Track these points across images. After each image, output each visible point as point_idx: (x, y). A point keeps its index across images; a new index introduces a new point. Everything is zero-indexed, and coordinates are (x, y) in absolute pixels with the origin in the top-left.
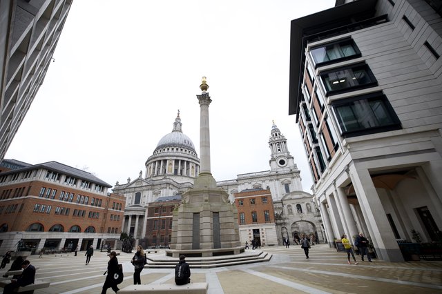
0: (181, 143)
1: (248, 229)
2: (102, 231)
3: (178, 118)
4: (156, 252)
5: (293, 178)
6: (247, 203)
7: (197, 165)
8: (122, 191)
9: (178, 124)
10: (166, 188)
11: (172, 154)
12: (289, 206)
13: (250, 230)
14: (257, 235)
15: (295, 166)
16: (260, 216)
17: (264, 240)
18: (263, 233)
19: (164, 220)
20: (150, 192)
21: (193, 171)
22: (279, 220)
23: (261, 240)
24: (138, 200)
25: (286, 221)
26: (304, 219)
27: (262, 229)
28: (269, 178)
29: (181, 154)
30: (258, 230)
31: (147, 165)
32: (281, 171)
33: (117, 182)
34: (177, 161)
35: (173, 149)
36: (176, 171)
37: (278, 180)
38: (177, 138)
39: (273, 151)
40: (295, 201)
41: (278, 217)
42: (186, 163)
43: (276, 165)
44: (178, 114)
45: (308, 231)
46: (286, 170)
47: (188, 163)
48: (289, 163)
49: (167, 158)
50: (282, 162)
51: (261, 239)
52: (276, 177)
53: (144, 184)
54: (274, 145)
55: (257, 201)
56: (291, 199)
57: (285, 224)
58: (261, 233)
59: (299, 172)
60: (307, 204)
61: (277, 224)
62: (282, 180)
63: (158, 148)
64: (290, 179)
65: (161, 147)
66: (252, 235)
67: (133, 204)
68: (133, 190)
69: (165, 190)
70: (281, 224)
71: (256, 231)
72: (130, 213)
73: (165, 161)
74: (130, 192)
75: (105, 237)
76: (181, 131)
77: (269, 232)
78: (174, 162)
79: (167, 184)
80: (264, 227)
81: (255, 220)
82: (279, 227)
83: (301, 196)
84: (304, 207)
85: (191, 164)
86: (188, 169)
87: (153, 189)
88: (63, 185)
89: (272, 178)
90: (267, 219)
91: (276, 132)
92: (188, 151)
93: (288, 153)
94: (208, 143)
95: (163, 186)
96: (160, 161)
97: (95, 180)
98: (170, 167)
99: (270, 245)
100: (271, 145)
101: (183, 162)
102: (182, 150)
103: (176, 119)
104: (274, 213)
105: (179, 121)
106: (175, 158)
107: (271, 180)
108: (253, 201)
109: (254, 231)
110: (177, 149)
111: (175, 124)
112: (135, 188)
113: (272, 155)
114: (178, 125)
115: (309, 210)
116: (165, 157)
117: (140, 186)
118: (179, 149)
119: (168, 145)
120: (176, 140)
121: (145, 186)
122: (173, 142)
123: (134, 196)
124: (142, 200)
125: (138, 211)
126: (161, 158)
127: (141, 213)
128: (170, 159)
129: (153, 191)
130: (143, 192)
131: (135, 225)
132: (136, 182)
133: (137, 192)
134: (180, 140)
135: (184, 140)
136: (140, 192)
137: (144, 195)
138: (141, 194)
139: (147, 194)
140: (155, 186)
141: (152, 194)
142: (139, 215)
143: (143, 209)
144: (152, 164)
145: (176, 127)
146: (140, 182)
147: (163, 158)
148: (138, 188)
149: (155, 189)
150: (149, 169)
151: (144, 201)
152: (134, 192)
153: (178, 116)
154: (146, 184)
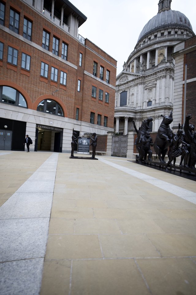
11: (162, 39)
20: (141, 87)
35: (163, 34)
53: (130, 78)
72: (117, 115)
78: (166, 49)
87: (144, 83)
95: (159, 75)
98: (161, 58)
106: (168, 44)
111: (161, 3)
116: (153, 46)
117: (125, 82)
118: (172, 33)
119: (155, 30)
120: (166, 19)
121: (133, 80)
122: (163, 24)
123: (118, 97)
124: (129, 99)
125: (126, 111)
126: (147, 48)
127: (130, 115)
128: (161, 47)
129: (145, 85)
130: (130, 89)
131: (123, 130)
132: (119, 79)
133: (122, 92)
134: (173, 18)
135: (179, 18)
136: (126, 90)
137: (131, 93)
138: (128, 92)
139: (136, 90)
140: (147, 78)
141: (142, 89)
142: (128, 116)
143: (132, 110)
144: (135, 61)
145: (162, 6)
146: (125, 77)
147: (149, 48)
148: (123, 86)
149: (147, 82)
150: (132, 69)
151: (132, 101)
152: (119, 92)
154: (134, 78)
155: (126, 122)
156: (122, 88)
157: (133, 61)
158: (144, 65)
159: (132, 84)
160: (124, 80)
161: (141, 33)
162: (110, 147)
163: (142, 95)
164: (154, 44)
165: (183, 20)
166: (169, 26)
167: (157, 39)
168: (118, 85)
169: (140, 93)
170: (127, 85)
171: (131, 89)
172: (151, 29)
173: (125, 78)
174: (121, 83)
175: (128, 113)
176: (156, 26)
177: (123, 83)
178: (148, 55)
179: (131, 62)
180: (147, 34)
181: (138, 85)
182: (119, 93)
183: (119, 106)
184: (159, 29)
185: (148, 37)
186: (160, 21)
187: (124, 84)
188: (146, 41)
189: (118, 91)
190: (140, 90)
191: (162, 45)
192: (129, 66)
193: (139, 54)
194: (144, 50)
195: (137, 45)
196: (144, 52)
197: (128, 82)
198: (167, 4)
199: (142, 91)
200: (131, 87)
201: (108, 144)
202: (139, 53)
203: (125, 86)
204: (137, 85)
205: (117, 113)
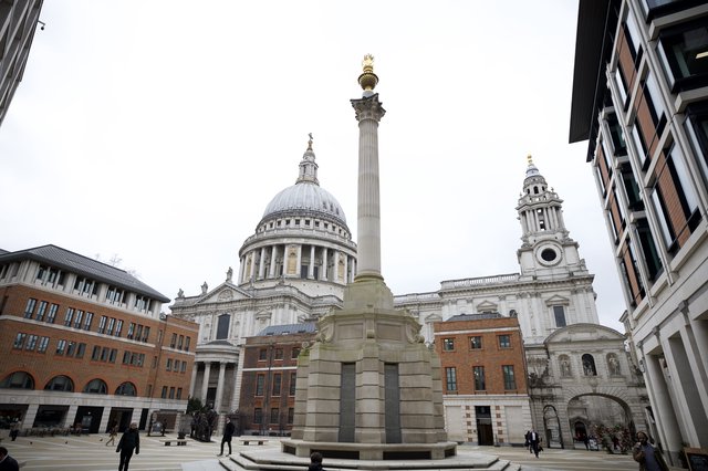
0: (315, 207)
1: (463, 404)
2: (150, 394)
3: (310, 153)
4: (261, 443)
5: (576, 292)
6: (463, 347)
7: (350, 257)
8: (191, 311)
9: (308, 165)
10: (283, 306)
11: (296, 232)
12: (563, 357)
13: (468, 408)
14: (484, 420)
15: (582, 264)
16: (493, 376)
17: (500, 432)
18: (498, 416)
19: (277, 374)
20: (250, 314)
21: (341, 270)
22: (537, 388)
23: (495, 432)
24: (223, 331)
25: (556, 392)
26: (600, 390)
27: (498, 408)
28: (516, 291)
29: (315, 233)
30: (487, 409)
31: (242, 255)
32: (545, 275)
33: (181, 292)
34: (306, 249)
35: (298, 222)
36: (305, 269)
37: (537, 295)
38: (307, 198)
39: (526, 227)
40: (578, 347)
41: (536, 382)
42: (325, 252)
43: (532, 261)
44: (310, 143)
45: (612, 419)
46: (558, 273)
47: (331, 252)
48: (567, 258)
49: (285, 241)
50: (549, 255)
51: (495, 429)
52: (532, 290)
53: (237, 297)
54: (530, 216)
55: (485, 343)
56: (569, 342)
57: (552, 398)
58: (493, 415)
59: (591, 279)
60: (609, 356)
61: (533, 398)
62: (546, 296)
63: (266, 219)
64: (566, 294)
65: (272, 217)
66: (473, 419)
67: (215, 339)
68: (212, 308)
69: (280, 310)
70: (543, 398)
71: (483, 411)
72: (208, 359)
73: (281, 248)
74: (206, 313)
75: (156, 405)
76: (315, 182)
77: (514, 415)
78: (300, 249)
79: (285, 297)
80: (502, 403)
81: (480, 386)
82: (539, 405)
83: (594, 336)
84: (600, 361)
85: (337, 255)
86: (331, 265)
87: (256, 308)
88: (71, 296)
89: (524, 290)
90: (509, 385)
91: (535, 183)
92: (330, 226)
93: (565, 233)
94: (377, 208)
95: (276, 302)
96: (269, 248)
97: (134, 285)
98: (292, 260)
99: (514, 445)
100: (524, 213)
101: (319, 249)
102: (317, 223)
103: (305, 155)
104: (526, 371)
105: (311, 159)
106: (302, 241)
107: (521, 296)
108: (477, 343)
109: (478, 409)
110: (308, 222)
111: (304, 166)
112: (217, 304)
113: (525, 238)
114: (309, 168)
115: (614, 370)
116: (282, 240)
117: (228, 300)
118: (312, 223)
119: (288, 212)
120: (304, 200)
121: (240, 301)
122: (298, 206)
123: (215, 323)
124: (232, 330)
125: (223, 353)
126: (273, 241)
127: (229, 359)
128: (292, 244)
129: (256, 313)
130: (234, 314)
131: (217, 383)
132: (219, 294)
133: (221, 314)
135: (322, 203)
136: (228, 314)
137: (236, 320)
138: (231, 318)
139: (243, 317)
140: (259, 303)
141: (252, 318)
142: (226, 361)
145: (304, 171)
146: (229, 293)
147: (276, 241)
148: (224, 306)
149: (259, 309)
150: (248, 263)
151: (236, 333)
152: (217, 314)
153: (310, 149)
154: (242, 297)
155: (222, 371)
157: (250, 252)
159: (238, 305)
160: (226, 297)
163: (251, 326)
164: (284, 237)
165: (329, 205)
166: (307, 212)
169: (248, 323)
170: (229, 306)
171: (236, 315)
173: (228, 295)
174: (222, 300)
175: (226, 356)
176: (290, 207)
177: (224, 300)
178: (274, 250)
179: (247, 252)
180: (276, 215)
181: (247, 310)
182: (217, 317)
184: (293, 212)
185: (278, 220)
186: (296, 200)
187: (226, 303)
189: (215, 312)
190: (248, 319)
191: (294, 241)
193: (260, 246)
194: (268, 241)
196: (267, 244)
197: (231, 302)
199: (252, 321)
200: (236, 310)
201: (176, 423)
202: (260, 243)
203: (227, 306)
204: (245, 309)
205: (207, 355)
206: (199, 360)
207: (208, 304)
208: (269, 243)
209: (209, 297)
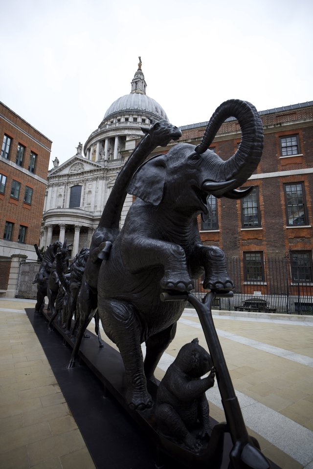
0: (150, 109)
3: (139, 72)
9: (138, 81)
11: (134, 126)
20: (102, 183)
24: (75, 201)
35: (135, 119)
44: (140, 65)
49: (126, 132)
53: (87, 168)
65: (111, 116)
68: (65, 180)
72: (62, 221)
73: (123, 139)
74: (58, 185)
87: (107, 178)
96: (112, 140)
103: (138, 70)
105: (141, 77)
111: (135, 82)
112: (69, 176)
114: (140, 84)
116: (123, 131)
117: (79, 172)
119: (126, 112)
120: (140, 103)
121: (91, 171)
122: (136, 107)
123: (67, 193)
124: (84, 199)
125: (77, 217)
126: (115, 132)
127: (83, 222)
128: (133, 135)
129: (108, 182)
130: (85, 184)
132: (70, 166)
133: (73, 185)
134: (147, 105)
135: (154, 107)
136: (80, 184)
137: (87, 190)
138: (83, 188)
139: (94, 186)
140: (111, 172)
141: (104, 186)
142: (81, 225)
143: (87, 215)
144: (98, 144)
145: (136, 87)
146: (80, 164)
147: (118, 132)
148: (75, 178)
149: (111, 178)
150: (93, 154)
151: (89, 201)
152: (69, 185)
153: (140, 69)
154: (93, 168)
155: (77, 234)
156: (74, 179)
157: (95, 144)
158: (111, 152)
159: (89, 176)
160: (77, 169)
161: (109, 110)
162: (15, 282)
163: (103, 195)
164: (125, 129)
165: (160, 111)
166: (143, 112)
167: (128, 124)
168: (68, 175)
169: (100, 191)
170: (81, 176)
171: (88, 184)
172: (121, 109)
173: (79, 166)
174: (73, 172)
175: (80, 220)
176: (128, 108)
177: (76, 172)
178: (117, 140)
179: (92, 145)
180: (115, 114)
181: (98, 180)
182: (69, 187)
183: (68, 207)
184: (131, 111)
185: (118, 118)
186: (132, 103)
187: (78, 174)
188: (114, 122)
189: (67, 183)
190: (100, 188)
191: (135, 132)
192: (89, 150)
193: (104, 137)
194: (111, 133)
195: (102, 123)
196: (110, 135)
197: (83, 173)
198: (141, 87)
199: (104, 189)
200: (87, 180)
201: (11, 276)
202: (104, 135)
203: (78, 177)
204: (96, 179)
205: (62, 218)
206: (54, 223)
207: (60, 176)
208: (111, 134)
209: (60, 170)
